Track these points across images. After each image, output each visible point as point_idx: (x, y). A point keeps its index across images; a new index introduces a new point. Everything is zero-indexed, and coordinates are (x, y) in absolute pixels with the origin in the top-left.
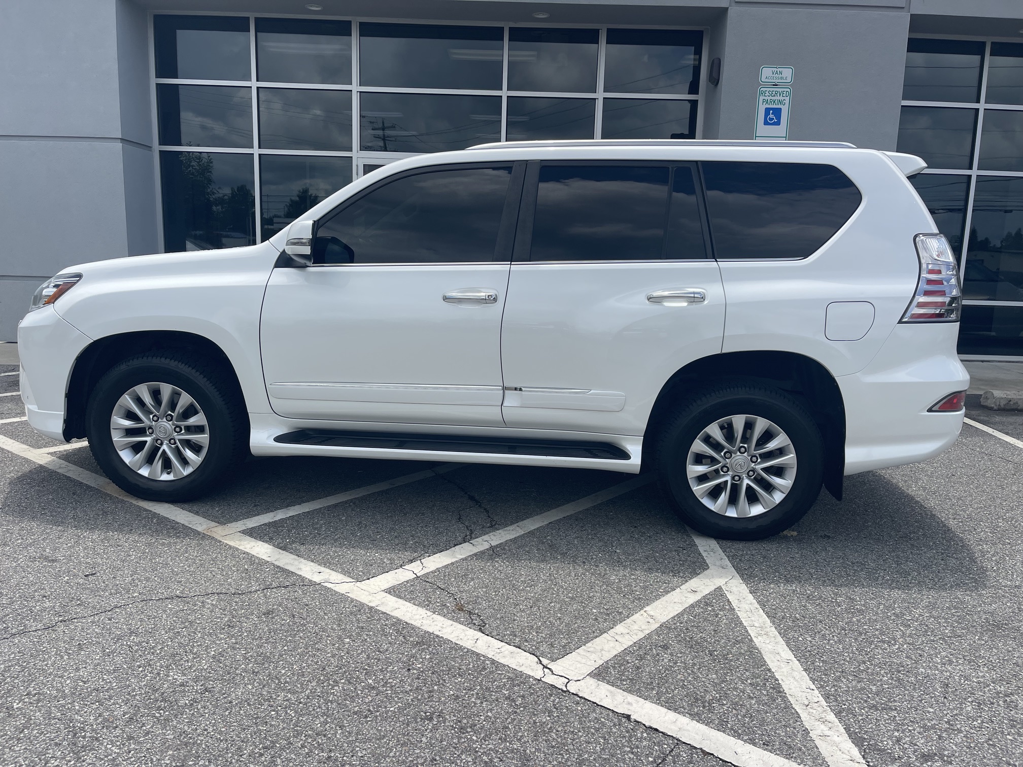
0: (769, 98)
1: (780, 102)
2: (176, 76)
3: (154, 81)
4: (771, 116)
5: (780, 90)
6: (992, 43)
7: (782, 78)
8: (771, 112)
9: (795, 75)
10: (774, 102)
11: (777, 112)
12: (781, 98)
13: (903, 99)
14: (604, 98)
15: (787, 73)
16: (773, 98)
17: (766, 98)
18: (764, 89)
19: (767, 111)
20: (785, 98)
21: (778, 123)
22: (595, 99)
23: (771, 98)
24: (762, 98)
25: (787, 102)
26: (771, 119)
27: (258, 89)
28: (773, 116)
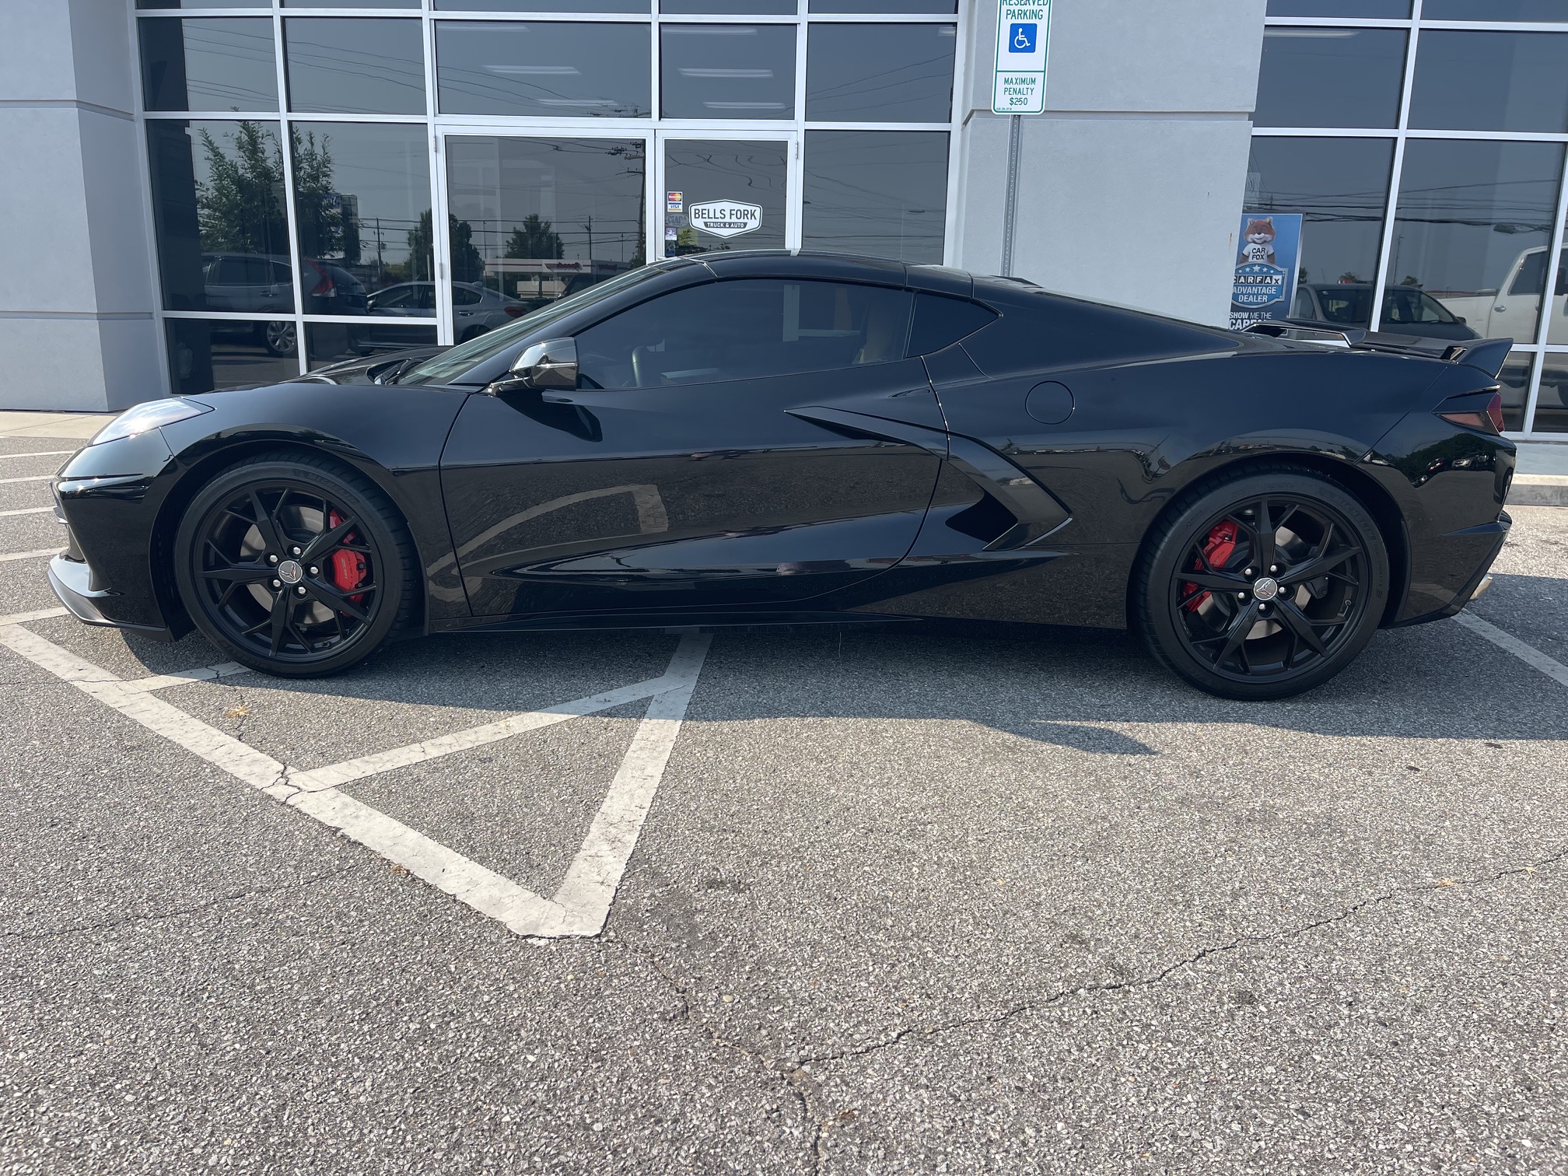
0: (1016, 8)
1: (1035, 14)
3: (133, 13)
4: (1020, 37)
8: (1020, 30)
10: (1025, 14)
11: (1030, 31)
12: (1036, 8)
14: (809, 23)
16: (1023, 8)
17: (1012, 8)
19: (1014, 28)
20: (1042, 7)
21: (1031, 49)
22: (796, 24)
23: (1019, 7)
24: (1005, 8)
25: (1045, 13)
26: (1021, 43)
27: (283, 18)
28: (1024, 37)
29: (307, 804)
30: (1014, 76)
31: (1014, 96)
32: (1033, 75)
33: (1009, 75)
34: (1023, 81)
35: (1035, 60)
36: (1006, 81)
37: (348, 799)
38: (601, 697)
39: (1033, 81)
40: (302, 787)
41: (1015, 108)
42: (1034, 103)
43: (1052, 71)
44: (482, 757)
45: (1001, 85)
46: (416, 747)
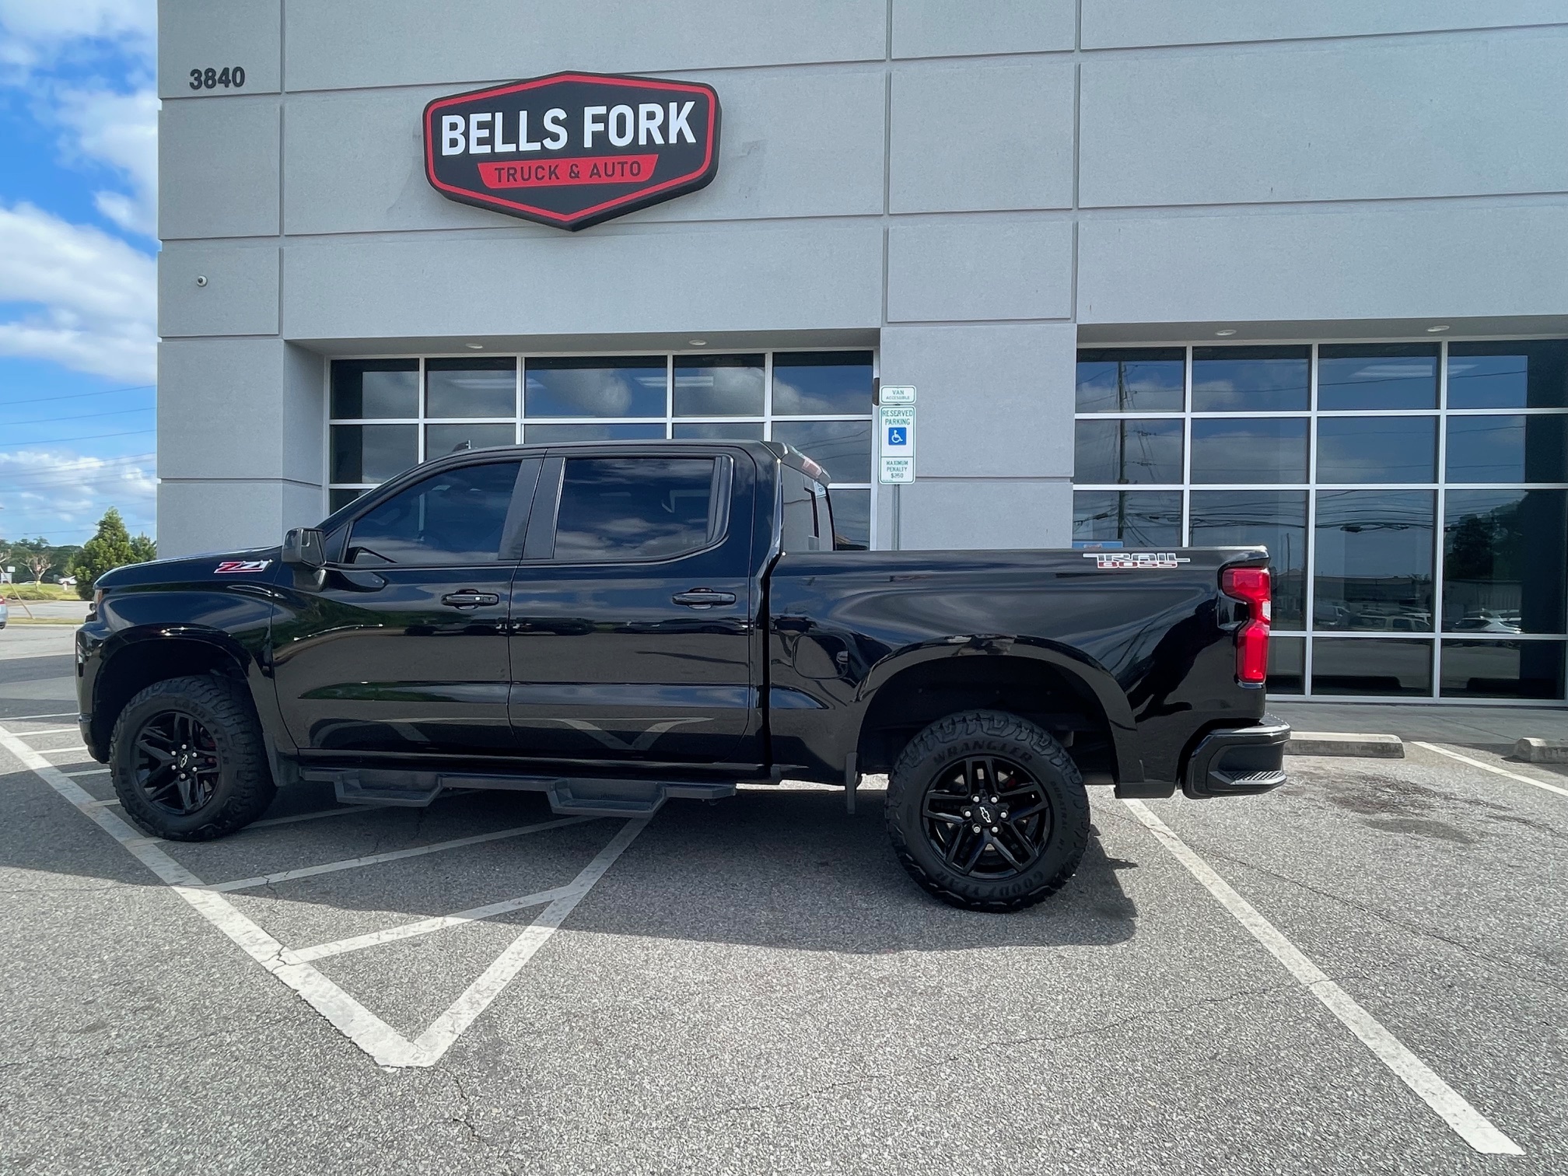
0: (892, 418)
1: (904, 421)
2: (360, 417)
3: (327, 422)
4: (896, 436)
5: (904, 409)
6: (1194, 348)
7: (904, 398)
8: (895, 432)
9: (920, 395)
10: (898, 421)
11: (902, 432)
12: (905, 418)
13: (1076, 412)
14: (772, 422)
15: (910, 393)
16: (897, 418)
17: (889, 418)
18: (886, 410)
19: (891, 431)
20: (909, 417)
21: (904, 443)
22: (763, 423)
23: (894, 417)
24: (884, 418)
25: (911, 421)
26: (896, 439)
27: (426, 425)
28: (898, 435)
29: (284, 973)
30: (893, 460)
31: (894, 472)
32: (906, 459)
33: (890, 459)
34: (899, 463)
35: (908, 449)
36: (888, 463)
37: (313, 970)
38: (517, 900)
39: (906, 463)
40: (287, 962)
41: (894, 480)
42: (908, 476)
43: (918, 456)
44: (415, 943)
45: (884, 466)
46: (375, 935)
